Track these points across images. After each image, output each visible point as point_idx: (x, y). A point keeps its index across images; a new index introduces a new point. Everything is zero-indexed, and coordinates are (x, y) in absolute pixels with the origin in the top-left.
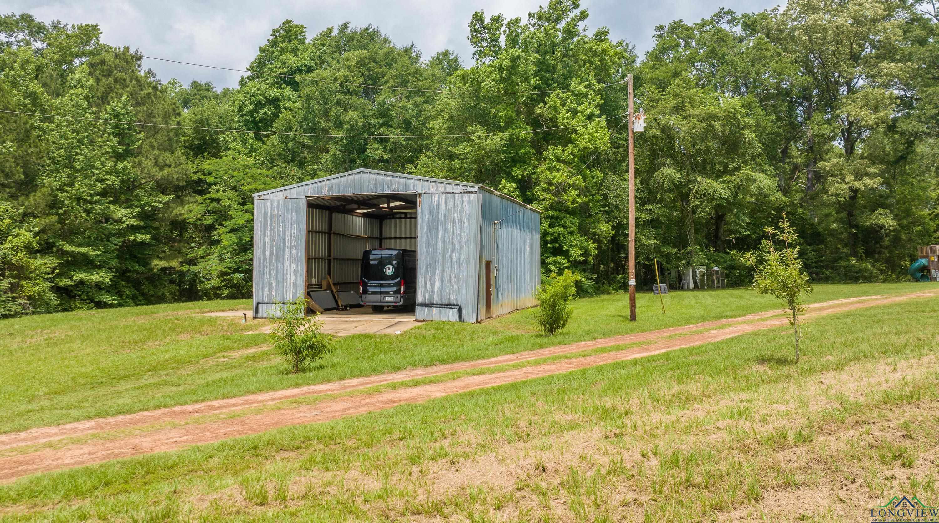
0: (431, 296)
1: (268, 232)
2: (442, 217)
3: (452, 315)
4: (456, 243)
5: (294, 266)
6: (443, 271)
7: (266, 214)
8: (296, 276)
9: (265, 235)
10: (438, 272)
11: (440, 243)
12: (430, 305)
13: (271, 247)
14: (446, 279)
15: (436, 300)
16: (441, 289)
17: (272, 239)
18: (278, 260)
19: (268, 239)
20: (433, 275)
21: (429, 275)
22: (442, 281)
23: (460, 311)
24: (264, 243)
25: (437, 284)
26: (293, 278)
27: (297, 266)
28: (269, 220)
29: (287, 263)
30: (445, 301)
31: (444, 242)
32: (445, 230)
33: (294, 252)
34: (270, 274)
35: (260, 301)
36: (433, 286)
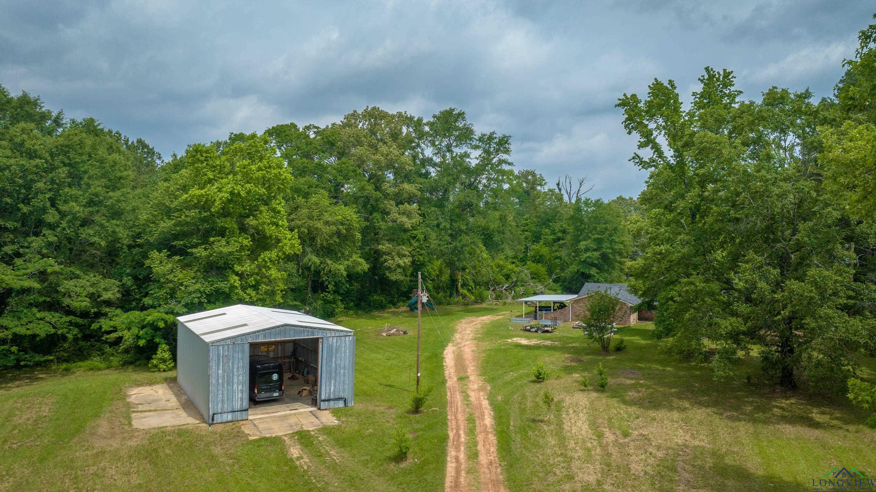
0: (329, 395)
1: (221, 367)
2: (334, 351)
3: (341, 404)
4: (342, 365)
5: (240, 387)
6: (335, 380)
7: (219, 355)
8: (242, 393)
9: (218, 369)
10: (333, 381)
11: (334, 365)
12: (328, 400)
13: (223, 377)
14: (337, 384)
15: (332, 397)
16: (334, 391)
17: (224, 371)
18: (228, 384)
19: (220, 372)
20: (330, 383)
21: (328, 383)
22: (335, 386)
23: (345, 401)
24: (218, 374)
25: (332, 388)
26: (240, 395)
27: (243, 387)
28: (221, 359)
29: (235, 386)
30: (336, 397)
31: (336, 365)
32: (336, 358)
33: (241, 378)
34: (222, 394)
35: (215, 412)
36: (330, 389)
